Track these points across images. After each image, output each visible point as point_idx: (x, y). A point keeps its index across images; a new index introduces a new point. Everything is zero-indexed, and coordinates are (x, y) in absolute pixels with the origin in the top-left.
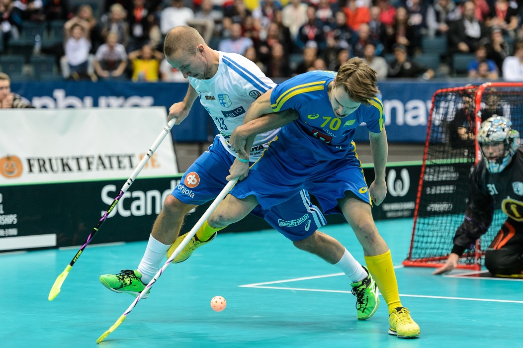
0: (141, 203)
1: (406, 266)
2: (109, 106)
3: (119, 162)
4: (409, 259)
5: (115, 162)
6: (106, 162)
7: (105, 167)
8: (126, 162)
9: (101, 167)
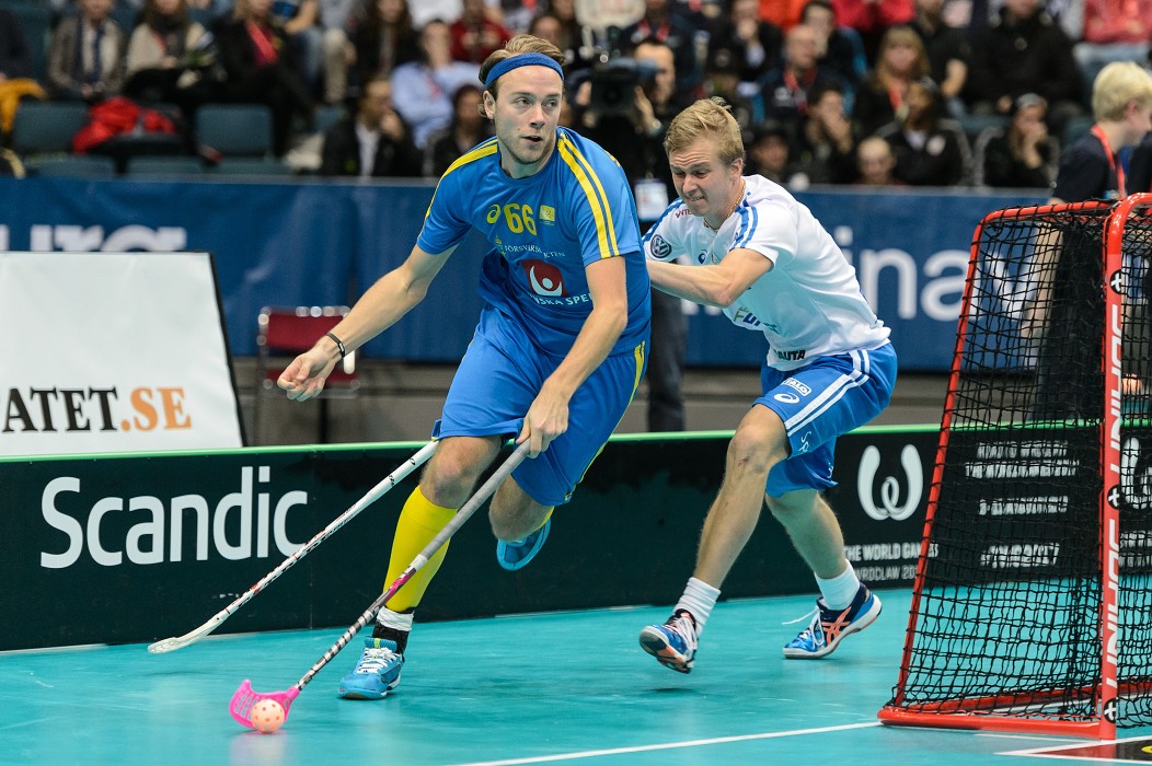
0: (155, 528)
1: (889, 723)
2: (57, 249)
3: (72, 411)
4: (895, 702)
5: (58, 408)
6: (34, 408)
7: (29, 426)
8: (91, 410)
9: (18, 424)
